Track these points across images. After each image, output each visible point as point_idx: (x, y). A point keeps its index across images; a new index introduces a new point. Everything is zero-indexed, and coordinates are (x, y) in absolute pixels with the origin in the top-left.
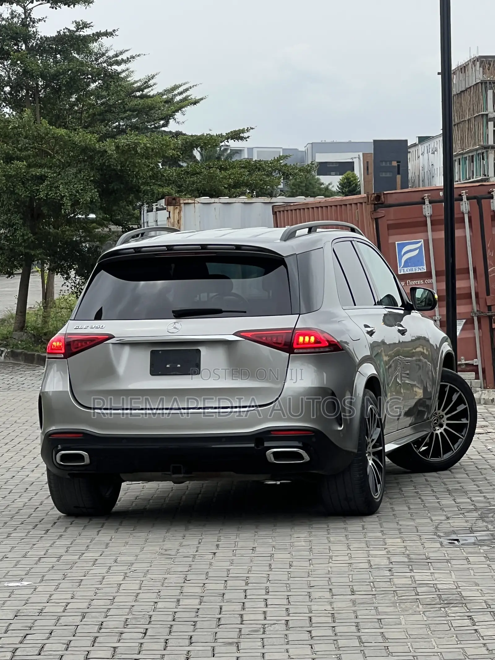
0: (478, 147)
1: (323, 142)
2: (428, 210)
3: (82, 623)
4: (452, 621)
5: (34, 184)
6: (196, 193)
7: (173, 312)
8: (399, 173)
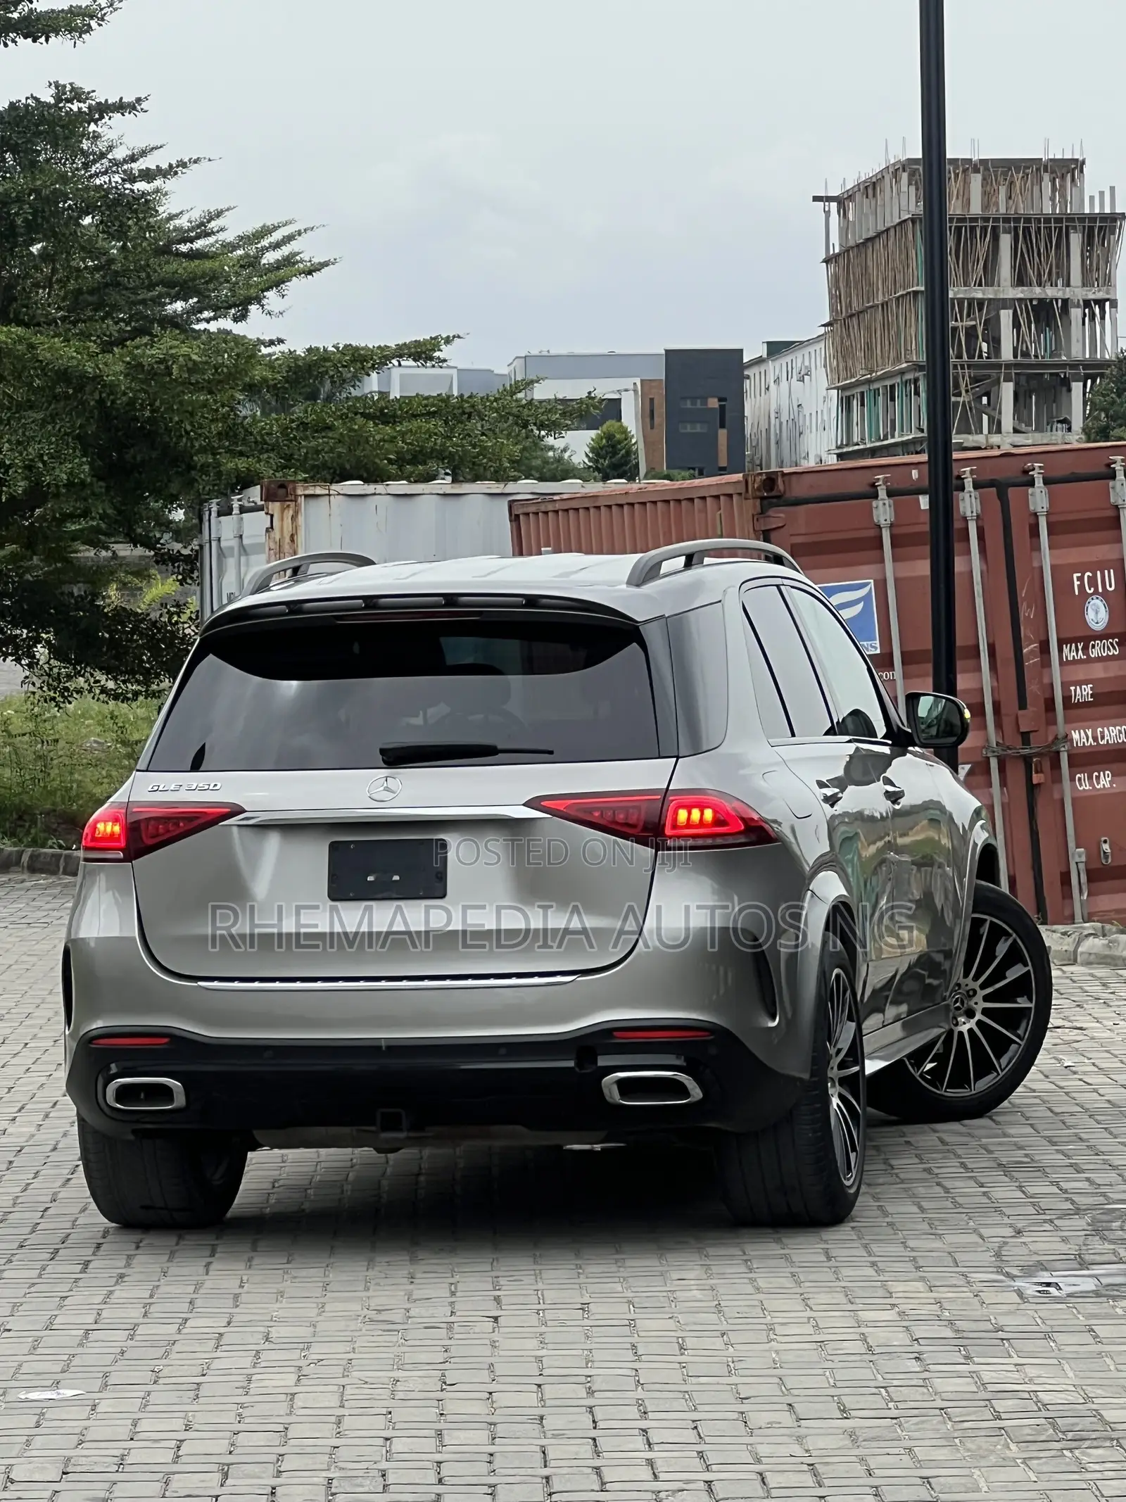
0: (904, 365)
1: (546, 354)
2: (885, 512)
3: (225, 1490)
4: (1098, 1483)
6: (325, 474)
7: (383, 751)
8: (722, 426)
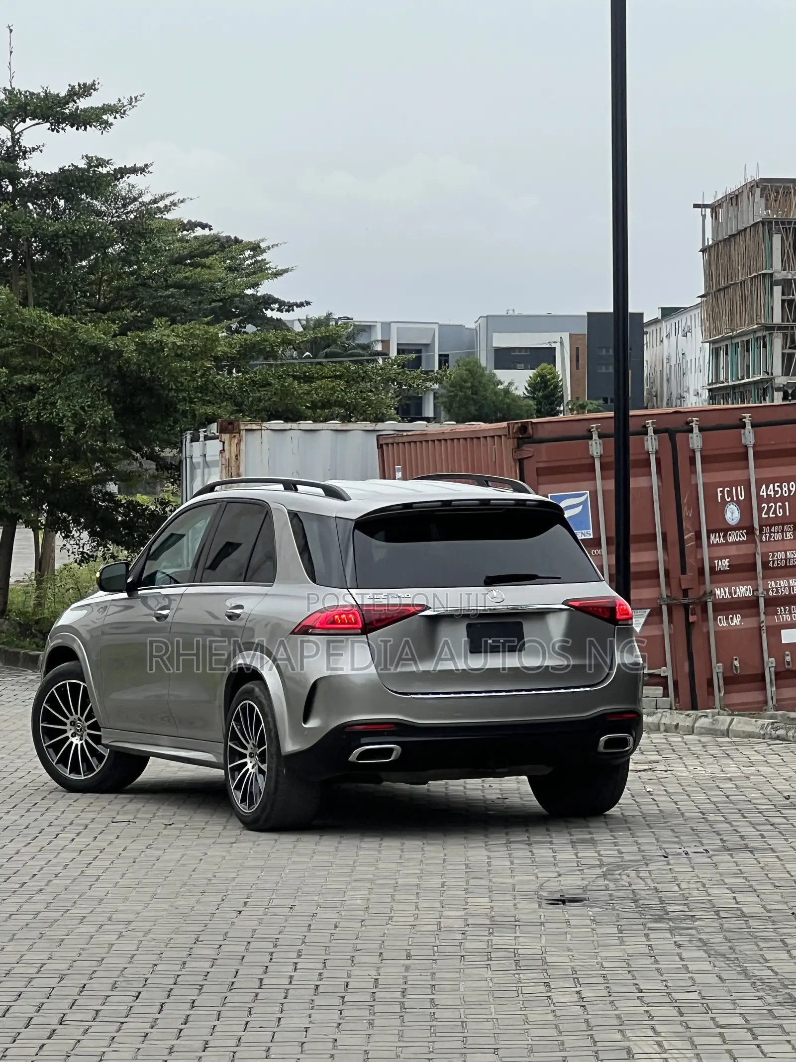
0: (756, 326)
2: (597, 448)
5: (20, 398)
6: (264, 414)
